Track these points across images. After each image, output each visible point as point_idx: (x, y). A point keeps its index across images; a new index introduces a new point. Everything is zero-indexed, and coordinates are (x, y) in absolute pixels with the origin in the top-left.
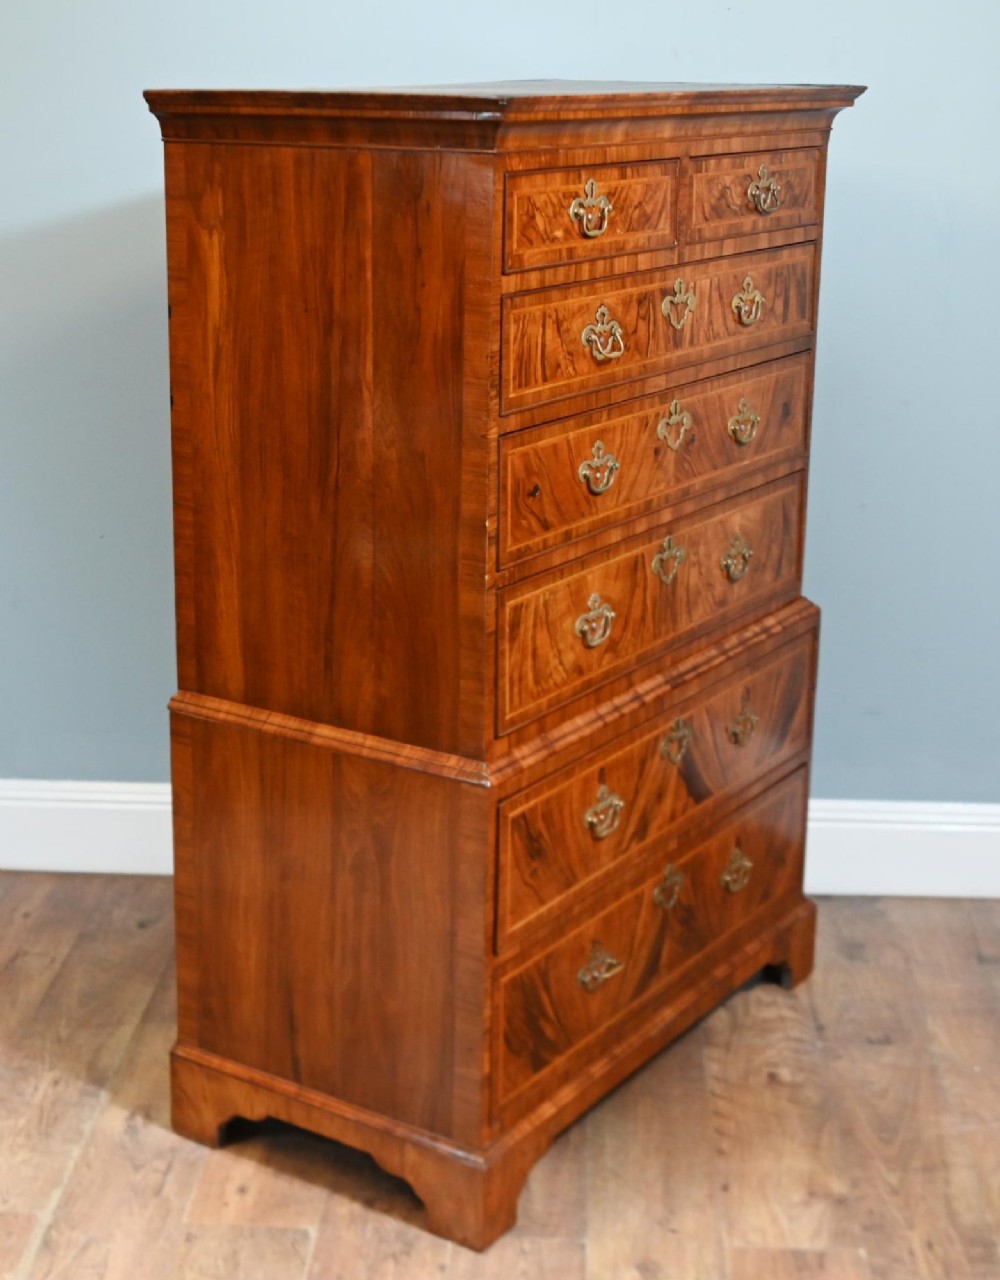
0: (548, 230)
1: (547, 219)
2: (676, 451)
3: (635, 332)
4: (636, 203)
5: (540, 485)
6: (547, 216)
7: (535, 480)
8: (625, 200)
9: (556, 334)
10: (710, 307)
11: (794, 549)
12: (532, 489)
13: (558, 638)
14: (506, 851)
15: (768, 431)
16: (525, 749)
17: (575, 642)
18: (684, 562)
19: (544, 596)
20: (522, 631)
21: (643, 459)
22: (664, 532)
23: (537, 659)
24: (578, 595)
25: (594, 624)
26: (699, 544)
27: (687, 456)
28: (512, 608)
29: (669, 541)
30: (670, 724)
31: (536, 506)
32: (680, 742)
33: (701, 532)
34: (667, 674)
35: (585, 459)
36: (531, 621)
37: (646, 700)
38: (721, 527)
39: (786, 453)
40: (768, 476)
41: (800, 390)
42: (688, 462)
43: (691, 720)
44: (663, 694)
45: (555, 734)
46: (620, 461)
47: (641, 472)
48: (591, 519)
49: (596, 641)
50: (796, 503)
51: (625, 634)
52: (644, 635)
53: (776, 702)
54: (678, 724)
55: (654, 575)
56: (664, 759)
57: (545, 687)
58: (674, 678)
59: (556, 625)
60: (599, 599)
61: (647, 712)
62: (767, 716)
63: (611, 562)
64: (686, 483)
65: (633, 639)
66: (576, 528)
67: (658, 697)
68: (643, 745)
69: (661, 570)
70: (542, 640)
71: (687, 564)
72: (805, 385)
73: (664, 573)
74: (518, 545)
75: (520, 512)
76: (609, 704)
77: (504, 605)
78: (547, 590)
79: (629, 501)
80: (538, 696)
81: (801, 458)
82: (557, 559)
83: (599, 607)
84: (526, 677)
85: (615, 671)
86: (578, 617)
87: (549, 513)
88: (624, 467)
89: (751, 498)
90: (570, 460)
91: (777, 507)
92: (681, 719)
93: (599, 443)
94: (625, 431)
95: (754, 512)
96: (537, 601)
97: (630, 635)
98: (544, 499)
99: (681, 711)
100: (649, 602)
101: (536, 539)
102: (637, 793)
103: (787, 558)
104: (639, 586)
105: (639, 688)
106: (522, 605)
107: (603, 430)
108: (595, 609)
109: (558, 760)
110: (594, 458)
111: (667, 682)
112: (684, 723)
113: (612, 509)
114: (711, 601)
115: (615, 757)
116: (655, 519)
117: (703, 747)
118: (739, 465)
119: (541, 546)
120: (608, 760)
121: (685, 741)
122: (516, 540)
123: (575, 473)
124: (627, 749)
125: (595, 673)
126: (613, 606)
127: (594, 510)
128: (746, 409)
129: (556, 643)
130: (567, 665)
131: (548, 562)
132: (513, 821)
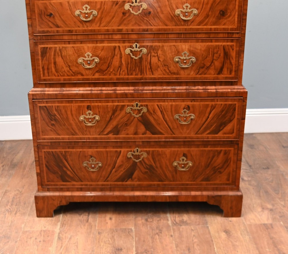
2: (137, 15)
5: (53, 13)
7: (50, 12)
11: (234, 66)
12: (49, 14)
13: (68, 61)
14: (38, 114)
15: (208, 18)
16: (51, 89)
17: (78, 65)
18: (147, 54)
19: (59, 47)
20: (48, 55)
21: (115, 14)
22: (134, 41)
23: (56, 65)
24: (79, 51)
25: (89, 62)
26: (158, 50)
27: (145, 18)
28: (42, 47)
29: (136, 45)
30: (132, 104)
31: (51, 19)
32: (139, 111)
33: (159, 46)
34: (137, 88)
35: (78, 9)
36: (53, 53)
37: (117, 92)
38: (175, 47)
39: (224, 29)
40: (210, 35)
41: (235, 8)
42: (147, 20)
43: (147, 106)
44: (128, 93)
45: (68, 89)
46: (100, 13)
47: (114, 18)
48: (84, 29)
49: (88, 67)
50: (235, 50)
51: (108, 69)
52: (121, 72)
53: (210, 116)
54: (137, 104)
55: (126, 54)
56: (128, 113)
57: (62, 74)
58: (138, 90)
59: (67, 57)
60: (91, 55)
61: (117, 96)
62: (204, 119)
63: (98, 45)
64: (145, 27)
65: (114, 72)
66: (75, 30)
67: (125, 93)
68: (114, 105)
69: (131, 54)
70: (59, 60)
71: (149, 55)
72: (239, 6)
73: (133, 55)
74: (43, 29)
75: (43, 20)
76: (100, 88)
77: (38, 46)
78: (61, 46)
79: (107, 27)
80: (58, 76)
81: (238, 33)
82: (66, 37)
83: (91, 57)
84: (51, 69)
85: (103, 79)
86: (79, 58)
87: (59, 23)
88: (103, 15)
89: (197, 41)
90: (70, 8)
91: (219, 48)
92: (139, 104)
93: (86, 6)
94: (103, 4)
95: (200, 46)
96: (56, 48)
97: (111, 70)
98: (56, 18)
99: (140, 101)
100: (124, 62)
101: (52, 29)
102: (111, 119)
103: (228, 69)
104: (117, 56)
105: (118, 88)
106: (47, 48)
107: (89, 2)
108: (88, 57)
109: (64, 96)
110: (84, 10)
111: (133, 90)
112: (142, 106)
113: (97, 28)
114: (168, 71)
115: (96, 104)
116: (126, 36)
117: (155, 117)
118: (185, 27)
119: (55, 32)
120: (93, 104)
121: (142, 112)
122: (41, 28)
123: (73, 13)
124: (104, 104)
125: (90, 77)
126: (100, 59)
127: (85, 26)
128: (188, 8)
129: (67, 63)
130: (74, 71)
131: (61, 37)
132: (40, 107)
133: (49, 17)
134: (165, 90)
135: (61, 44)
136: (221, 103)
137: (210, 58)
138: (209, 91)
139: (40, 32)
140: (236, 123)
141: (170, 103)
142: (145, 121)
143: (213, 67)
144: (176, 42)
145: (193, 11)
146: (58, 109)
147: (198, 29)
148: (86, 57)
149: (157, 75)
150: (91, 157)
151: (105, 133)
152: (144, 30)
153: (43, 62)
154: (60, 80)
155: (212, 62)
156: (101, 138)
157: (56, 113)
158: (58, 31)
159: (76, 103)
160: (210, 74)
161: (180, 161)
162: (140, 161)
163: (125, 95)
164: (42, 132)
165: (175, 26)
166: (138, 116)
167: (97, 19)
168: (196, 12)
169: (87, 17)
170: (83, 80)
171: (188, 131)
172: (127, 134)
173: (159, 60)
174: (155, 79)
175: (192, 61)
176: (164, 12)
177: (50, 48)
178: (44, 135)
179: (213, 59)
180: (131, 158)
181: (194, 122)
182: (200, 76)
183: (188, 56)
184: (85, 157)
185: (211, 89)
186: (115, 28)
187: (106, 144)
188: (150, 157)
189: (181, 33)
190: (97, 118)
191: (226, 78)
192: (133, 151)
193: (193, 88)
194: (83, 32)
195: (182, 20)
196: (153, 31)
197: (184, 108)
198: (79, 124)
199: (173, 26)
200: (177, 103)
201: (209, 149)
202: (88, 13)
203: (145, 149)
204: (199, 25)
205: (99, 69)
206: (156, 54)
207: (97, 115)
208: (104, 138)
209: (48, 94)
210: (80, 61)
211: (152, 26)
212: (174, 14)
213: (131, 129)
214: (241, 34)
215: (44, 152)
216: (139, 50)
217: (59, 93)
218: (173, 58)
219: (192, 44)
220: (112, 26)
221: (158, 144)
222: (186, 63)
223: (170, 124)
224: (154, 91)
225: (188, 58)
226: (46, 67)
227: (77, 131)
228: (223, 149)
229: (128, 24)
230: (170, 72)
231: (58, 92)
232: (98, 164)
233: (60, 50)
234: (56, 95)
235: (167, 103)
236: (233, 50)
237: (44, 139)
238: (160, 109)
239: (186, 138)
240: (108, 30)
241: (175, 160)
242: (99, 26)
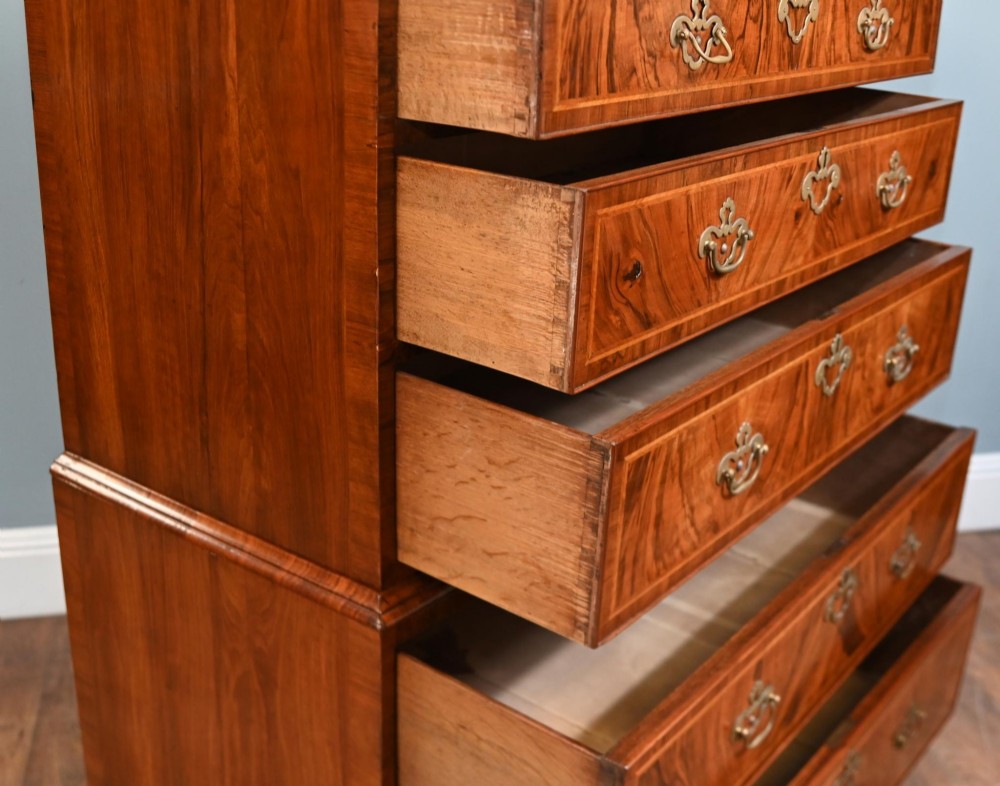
2: (820, 215)
3: (742, 36)
5: (642, 262)
7: (636, 255)
9: (633, 21)
10: (834, 19)
12: (630, 268)
13: (693, 490)
19: (680, 437)
20: (645, 492)
21: (781, 222)
22: (834, 329)
23: (661, 528)
24: (724, 428)
26: (867, 341)
27: (829, 222)
28: (634, 463)
29: (838, 342)
33: (871, 326)
35: (709, 223)
36: (659, 476)
42: (831, 229)
47: (778, 241)
48: (709, 308)
54: (846, 576)
57: (667, 561)
59: (692, 472)
60: (750, 429)
63: (770, 377)
64: (825, 256)
66: (688, 323)
69: (825, 380)
70: (671, 498)
71: (852, 368)
73: (828, 383)
74: (603, 354)
75: (610, 304)
77: (622, 461)
78: (686, 426)
79: (757, 282)
84: (644, 554)
86: (721, 458)
90: (688, 226)
93: (729, 202)
96: (670, 446)
98: (648, 283)
100: (806, 422)
101: (631, 342)
106: (648, 455)
108: (744, 443)
110: (721, 222)
113: (737, 295)
114: (869, 408)
115: (775, 641)
118: (882, 232)
119: (637, 353)
123: (694, 243)
125: (733, 526)
128: (897, 165)
129: (690, 498)
130: (699, 526)
133: (629, 283)
135: (688, 418)
148: (737, 448)
153: (627, 537)
154: (659, 590)
158: (643, 348)
166: (840, 615)
170: (716, 548)
177: (656, 453)
194: (706, 327)
207: (769, 682)
211: (836, 247)
216: (840, 357)
219: (915, 294)
230: (872, 409)
233: (681, 448)
240: (758, 295)
242: (743, 286)
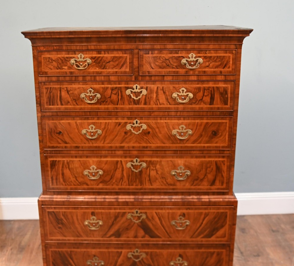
0: (59, 66)
1: (59, 64)
2: (138, 135)
3: (110, 97)
4: (108, 61)
5: (62, 132)
6: (59, 63)
7: (59, 130)
8: (101, 60)
9: (67, 94)
10: (157, 95)
11: (225, 179)
12: (58, 132)
13: (75, 173)
14: (46, 218)
15: (202, 138)
16: (59, 196)
17: (84, 176)
18: (147, 168)
19: (67, 161)
20: (56, 167)
21: (118, 134)
22: (134, 157)
23: (64, 176)
24: (84, 164)
25: (93, 174)
26: (156, 164)
27: (145, 137)
28: (51, 160)
29: (137, 160)
30: (132, 211)
31: (60, 137)
32: (139, 218)
33: (158, 161)
34: (137, 197)
35: (85, 129)
36: (61, 166)
37: (119, 200)
38: (171, 162)
39: (216, 147)
40: (204, 152)
41: (226, 128)
42: (146, 139)
43: (146, 213)
44: (129, 201)
45: (74, 197)
46: (104, 132)
47: (117, 137)
48: (89, 145)
49: (93, 178)
50: (226, 165)
51: (111, 180)
52: (123, 183)
53: (204, 222)
54: (137, 212)
55: (127, 168)
56: (129, 219)
57: (69, 184)
58: (138, 199)
59: (73, 169)
60: (95, 168)
61: (119, 203)
62: (198, 225)
63: (103, 159)
64: (145, 145)
65: (116, 183)
66: (82, 146)
67: (126, 201)
68: (116, 212)
69: (132, 167)
70: (67, 172)
71: (148, 169)
72: (229, 127)
73: (134, 168)
74: (52, 145)
75: (53, 137)
76: (103, 197)
77: (48, 159)
78: (69, 159)
79: (110, 144)
80: (66, 185)
81: (228, 150)
82: (73, 152)
83: (96, 170)
84: (60, 179)
85: (106, 189)
86: (85, 170)
87: (67, 139)
88: (107, 134)
89: (192, 157)
90: (77, 128)
91: (211, 163)
92: (139, 211)
93: (92, 125)
94: (107, 125)
95: (195, 162)
96: (64, 161)
97: (114, 181)
98: (65, 136)
99: (139, 209)
100: (125, 175)
101: (61, 145)
102: (113, 224)
103: (220, 181)
104: (119, 169)
105: (120, 197)
106: (56, 161)
107: (94, 122)
108: (93, 170)
109: (70, 203)
110: (90, 129)
111: (134, 199)
112: (141, 213)
113: (101, 145)
114: (165, 183)
115: (100, 211)
116: (128, 152)
117: (154, 223)
118: (181, 145)
119: (64, 147)
120: (96, 211)
121: (142, 218)
122: (51, 143)
123: (80, 131)
124: (107, 211)
125: (95, 187)
126: (104, 171)
127: (91, 143)
128: (184, 129)
129: (74, 174)
130: (80, 181)
131: (69, 152)
132: (48, 212)
133: (58, 134)
134: (162, 199)
135: (69, 158)
136: (213, 211)
137: (203, 171)
138: (203, 200)
139: (49, 147)
140: (227, 229)
141: (167, 211)
142: (144, 226)
143: (206, 180)
144: (173, 158)
145: (187, 131)
146: (65, 214)
147: (192, 147)
148: (91, 170)
149: (156, 186)
150: (95, 256)
151: (108, 236)
152: (144, 147)
153: (52, 173)
154: (67, 189)
155: (206, 175)
156: (104, 241)
157: (63, 217)
158: (66, 147)
159: (81, 209)
160: (204, 185)
161: (176, 261)
162: (140, 261)
163: (126, 203)
164: (50, 234)
165: (172, 144)
166: (137, 222)
167: (101, 137)
168: (190, 133)
169: (92, 135)
170: (88, 189)
171: (183, 235)
172: (128, 237)
173: (157, 173)
174: (153, 189)
175: (187, 175)
176: (162, 132)
177: (59, 161)
178: (52, 237)
179: (206, 173)
180: (131, 258)
181: (189, 228)
182: (194, 187)
183: (184, 170)
184: (89, 256)
185: (204, 199)
186: (118, 145)
187: (108, 246)
188: (149, 257)
189: (177, 150)
190: (101, 223)
191: (218, 189)
192: (133, 251)
193: (188, 197)
194: (89, 148)
195: (178, 139)
196: (152, 148)
197: (180, 216)
198: (84, 227)
199: (170, 144)
200: (174, 211)
201: (203, 250)
202: (93, 132)
203: (144, 250)
204: (193, 143)
205: (102, 180)
206: (154, 168)
207: (100, 220)
208: (107, 241)
209: (56, 201)
210: (86, 173)
211: (151, 144)
212: (171, 134)
213: (132, 233)
214: (232, 151)
215: (52, 251)
216: (139, 164)
217: (66, 201)
218: (170, 172)
219: (187, 159)
220: (115, 144)
221: (156, 246)
222: (181, 176)
223: (167, 229)
224: (152, 200)
225: (183, 171)
226: (54, 178)
227: (82, 234)
228: (216, 250)
229: (130, 142)
230: (167, 183)
231: (66, 199)
232: (100, 262)
233: (68, 163)
234: (63, 202)
235: (164, 211)
236: (224, 164)
237: (52, 240)
238: (157, 216)
239: (181, 241)
240: (111, 147)
241: (172, 260)
242: (103, 143)
